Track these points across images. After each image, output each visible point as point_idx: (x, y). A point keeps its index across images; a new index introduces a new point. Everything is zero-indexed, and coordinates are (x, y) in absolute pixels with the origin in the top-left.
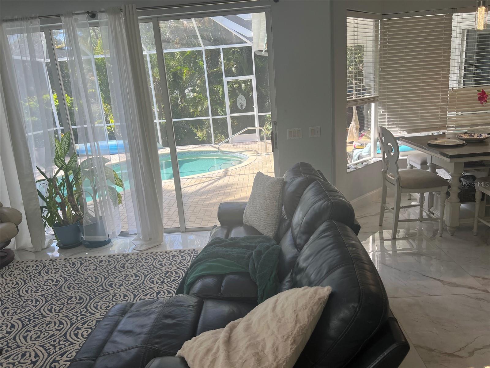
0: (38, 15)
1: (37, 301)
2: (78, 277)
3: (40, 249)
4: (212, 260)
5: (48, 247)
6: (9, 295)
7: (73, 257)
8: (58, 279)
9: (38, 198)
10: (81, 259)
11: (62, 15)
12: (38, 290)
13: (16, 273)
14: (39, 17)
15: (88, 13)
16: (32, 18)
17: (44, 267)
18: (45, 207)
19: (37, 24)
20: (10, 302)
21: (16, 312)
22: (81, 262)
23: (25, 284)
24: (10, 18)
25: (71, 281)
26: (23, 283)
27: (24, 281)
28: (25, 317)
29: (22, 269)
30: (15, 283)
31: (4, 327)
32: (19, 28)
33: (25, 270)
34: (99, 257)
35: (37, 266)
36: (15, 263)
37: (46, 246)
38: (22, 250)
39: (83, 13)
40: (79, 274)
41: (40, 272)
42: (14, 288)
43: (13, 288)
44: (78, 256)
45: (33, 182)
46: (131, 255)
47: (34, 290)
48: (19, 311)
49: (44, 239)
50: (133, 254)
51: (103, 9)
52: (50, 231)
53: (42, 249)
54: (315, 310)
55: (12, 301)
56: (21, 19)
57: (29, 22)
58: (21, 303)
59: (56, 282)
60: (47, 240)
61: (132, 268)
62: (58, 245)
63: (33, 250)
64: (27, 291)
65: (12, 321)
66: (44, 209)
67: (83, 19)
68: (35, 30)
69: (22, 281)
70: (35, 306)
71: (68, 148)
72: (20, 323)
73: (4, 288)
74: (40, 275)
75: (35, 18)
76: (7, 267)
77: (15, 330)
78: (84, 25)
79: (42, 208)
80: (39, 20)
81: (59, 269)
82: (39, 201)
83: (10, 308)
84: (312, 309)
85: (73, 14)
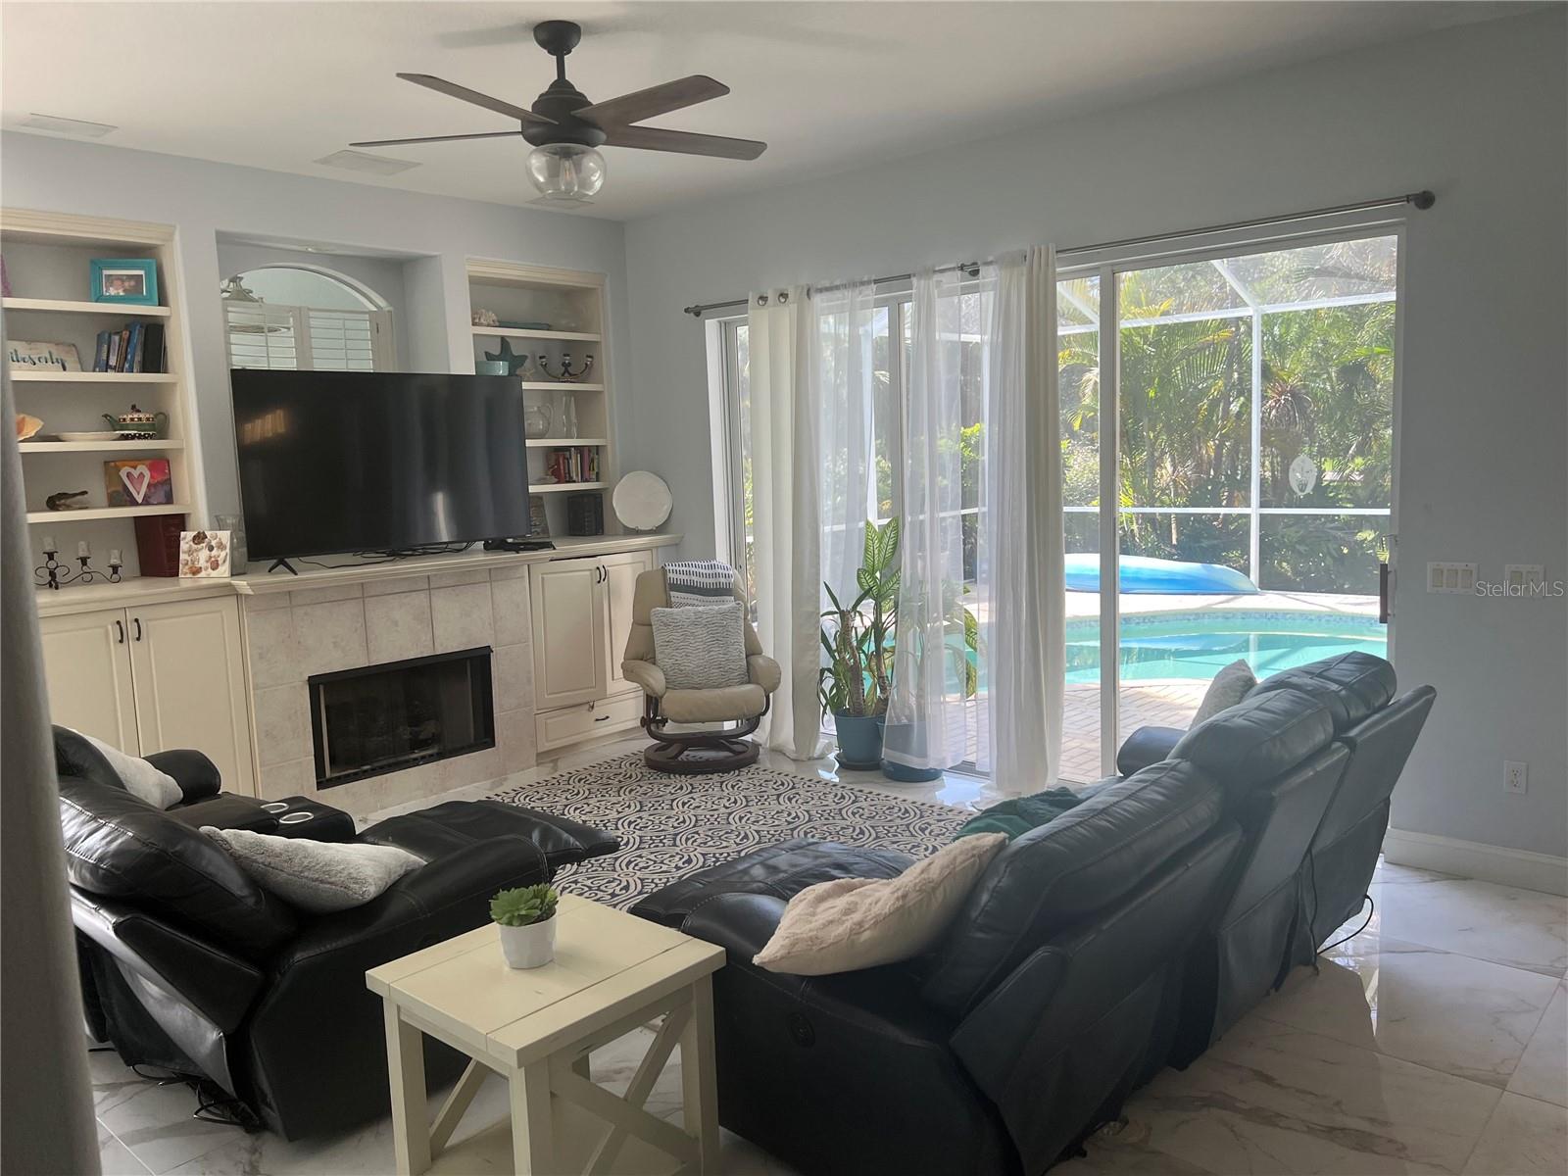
0: (874, 278)
1: (746, 837)
2: (831, 821)
3: (803, 757)
4: (1000, 817)
5: (822, 757)
6: (712, 816)
7: (849, 786)
8: (800, 814)
9: (819, 648)
10: (859, 794)
11: (914, 275)
12: (758, 822)
13: (744, 786)
14: (876, 282)
15: (962, 268)
16: (863, 283)
17: (793, 788)
18: (829, 670)
19: (870, 293)
20: (708, 826)
21: (705, 843)
22: (856, 797)
23: (746, 806)
24: (828, 285)
25: (817, 824)
26: (744, 803)
27: (747, 801)
28: (714, 854)
29: (756, 782)
30: (733, 800)
31: (677, 858)
32: (839, 302)
33: (761, 785)
34: (895, 798)
35: (783, 784)
36: (752, 770)
37: (817, 753)
38: (777, 751)
39: (953, 269)
40: (838, 817)
41: (779, 796)
42: (727, 808)
43: (724, 806)
44: (857, 787)
45: (816, 615)
46: (955, 812)
47: (752, 819)
48: (711, 843)
49: (817, 738)
50: (961, 812)
51: (990, 259)
52: (829, 726)
53: (809, 759)
54: (959, 860)
55: (711, 826)
56: (845, 286)
57: (857, 291)
58: (721, 833)
59: (794, 819)
60: (822, 742)
61: (938, 835)
62: (838, 758)
63: (793, 756)
64: (741, 818)
65: (692, 854)
66: (827, 674)
67: (953, 280)
68: (864, 306)
69: (744, 800)
70: (738, 844)
71: (893, 553)
72: (701, 860)
73: (713, 803)
74: (778, 799)
75: (869, 282)
76: (737, 772)
77: (691, 866)
78: (951, 293)
79: (822, 671)
80: (874, 287)
81: (813, 799)
82: (821, 654)
83: (702, 835)
84: (955, 858)
85: (935, 272)
